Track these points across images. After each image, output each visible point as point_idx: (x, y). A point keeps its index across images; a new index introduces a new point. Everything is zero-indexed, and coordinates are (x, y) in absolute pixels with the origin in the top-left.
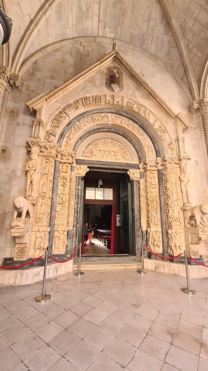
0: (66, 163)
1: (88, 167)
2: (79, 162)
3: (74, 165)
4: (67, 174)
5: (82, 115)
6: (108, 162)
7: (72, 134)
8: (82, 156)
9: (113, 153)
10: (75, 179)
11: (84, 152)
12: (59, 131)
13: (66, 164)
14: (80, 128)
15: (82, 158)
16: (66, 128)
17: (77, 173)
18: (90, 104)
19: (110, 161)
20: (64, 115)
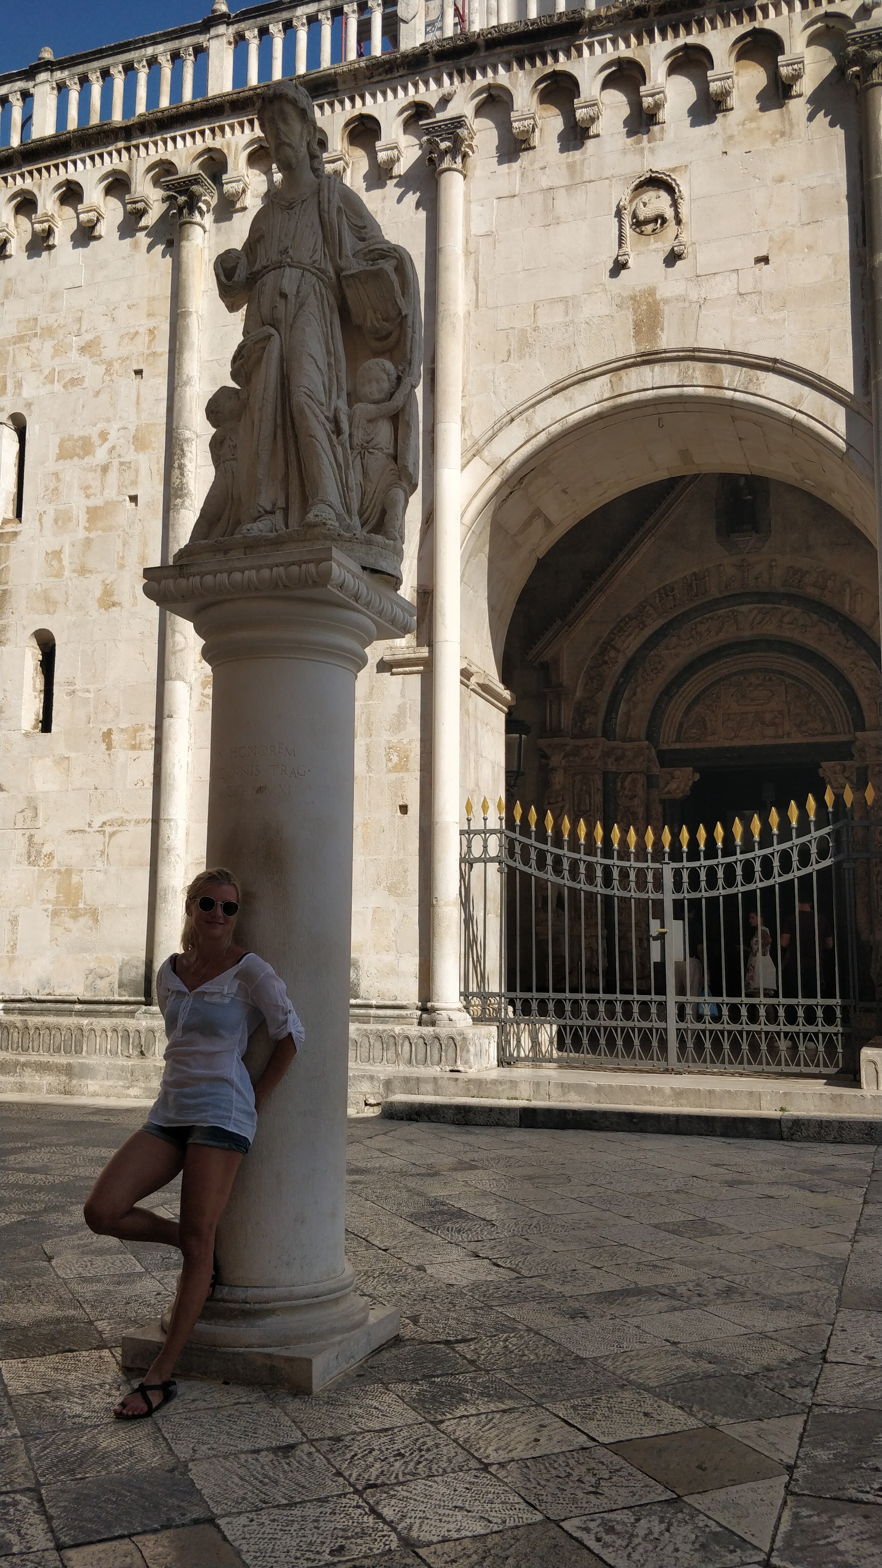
0: (631, 773)
1: (696, 770)
2: (668, 759)
3: (656, 770)
4: (636, 801)
5: (661, 634)
6: (752, 748)
7: (639, 690)
8: (678, 740)
9: (768, 717)
10: (660, 809)
11: (681, 725)
12: (603, 699)
13: (629, 779)
14: (659, 666)
15: (678, 746)
16: (621, 680)
17: (666, 790)
18: (675, 606)
19: (758, 742)
20: (612, 654)
